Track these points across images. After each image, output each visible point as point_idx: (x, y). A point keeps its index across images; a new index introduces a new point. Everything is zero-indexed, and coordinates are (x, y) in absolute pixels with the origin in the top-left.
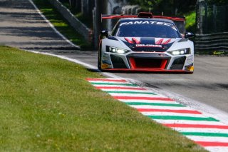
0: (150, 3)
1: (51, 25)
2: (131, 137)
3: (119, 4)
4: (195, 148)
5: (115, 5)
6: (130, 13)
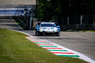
0: (41, 18)
1: (17, 24)
2: (36, 51)
3: (33, 19)
4: (52, 54)
5: (32, 19)
6: (36, 20)
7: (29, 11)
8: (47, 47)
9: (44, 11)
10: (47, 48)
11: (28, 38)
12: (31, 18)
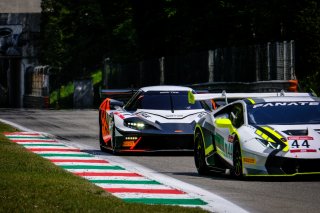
7: (15, 36)
8: (85, 171)
9: (72, 35)
10: (84, 174)
11: (12, 137)
12: (25, 65)
